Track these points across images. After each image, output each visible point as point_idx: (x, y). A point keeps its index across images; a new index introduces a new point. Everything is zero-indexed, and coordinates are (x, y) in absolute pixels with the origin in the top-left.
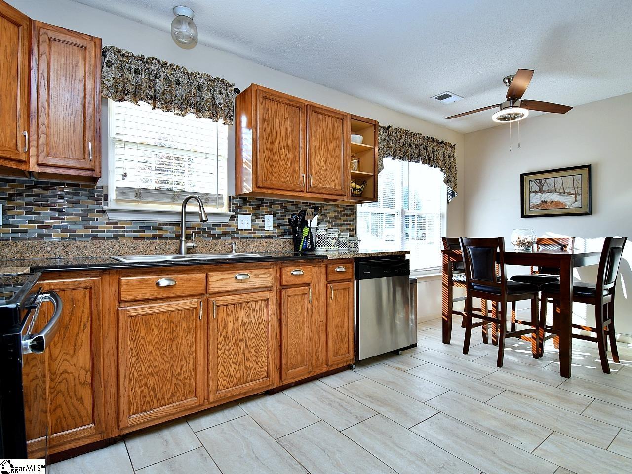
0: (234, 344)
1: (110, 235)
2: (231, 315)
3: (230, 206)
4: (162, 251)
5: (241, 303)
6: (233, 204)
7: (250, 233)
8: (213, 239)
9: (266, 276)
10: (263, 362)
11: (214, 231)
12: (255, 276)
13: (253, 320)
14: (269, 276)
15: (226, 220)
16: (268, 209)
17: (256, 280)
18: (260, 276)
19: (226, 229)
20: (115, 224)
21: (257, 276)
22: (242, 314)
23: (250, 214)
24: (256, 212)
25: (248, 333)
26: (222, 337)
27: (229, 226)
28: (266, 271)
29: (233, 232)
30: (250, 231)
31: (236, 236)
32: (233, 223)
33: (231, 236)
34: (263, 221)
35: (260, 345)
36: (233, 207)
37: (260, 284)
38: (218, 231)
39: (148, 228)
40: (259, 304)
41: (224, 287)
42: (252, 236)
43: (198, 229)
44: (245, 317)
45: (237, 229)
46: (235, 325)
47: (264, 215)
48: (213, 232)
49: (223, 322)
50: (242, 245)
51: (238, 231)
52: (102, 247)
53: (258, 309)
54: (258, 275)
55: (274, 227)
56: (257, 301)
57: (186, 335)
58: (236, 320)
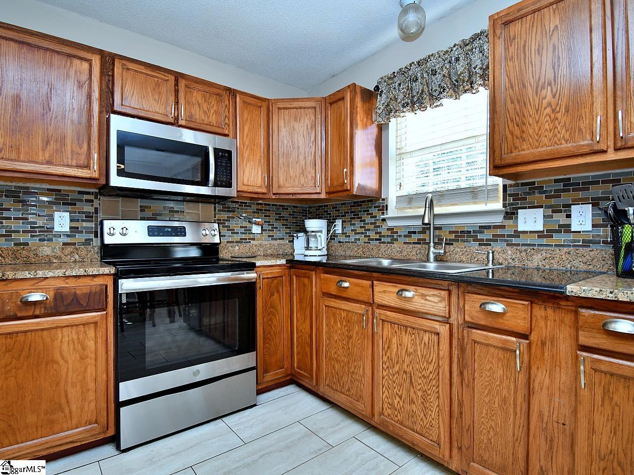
0: (398, 372)
1: (389, 240)
2: (395, 336)
3: (504, 199)
4: (422, 256)
5: (406, 327)
6: (510, 195)
7: (539, 237)
8: (480, 245)
9: (436, 299)
10: (433, 419)
11: (482, 235)
12: (421, 296)
13: (419, 353)
14: (440, 301)
15: (498, 220)
16: (581, 194)
17: (423, 301)
18: (427, 298)
19: (499, 232)
20: (391, 229)
21: (423, 296)
22: (406, 339)
23: (541, 207)
24: (553, 201)
25: (413, 368)
26: (387, 356)
27: (503, 227)
28: (436, 292)
29: (509, 236)
30: (540, 235)
31: (514, 241)
32: (511, 222)
33: (506, 241)
34: (569, 216)
35: (429, 392)
36: (510, 200)
37: (428, 309)
38: (487, 235)
39: (414, 233)
40: (427, 335)
41: (387, 300)
42: (544, 241)
43: (461, 232)
44: (409, 346)
45: (516, 231)
46: (399, 349)
47: (569, 206)
48: (479, 236)
49: (388, 340)
50: (518, 255)
51: (517, 234)
52: (381, 250)
53: (427, 343)
54: (426, 296)
55: (593, 226)
56: (426, 331)
57: (358, 338)
58: (400, 345)
